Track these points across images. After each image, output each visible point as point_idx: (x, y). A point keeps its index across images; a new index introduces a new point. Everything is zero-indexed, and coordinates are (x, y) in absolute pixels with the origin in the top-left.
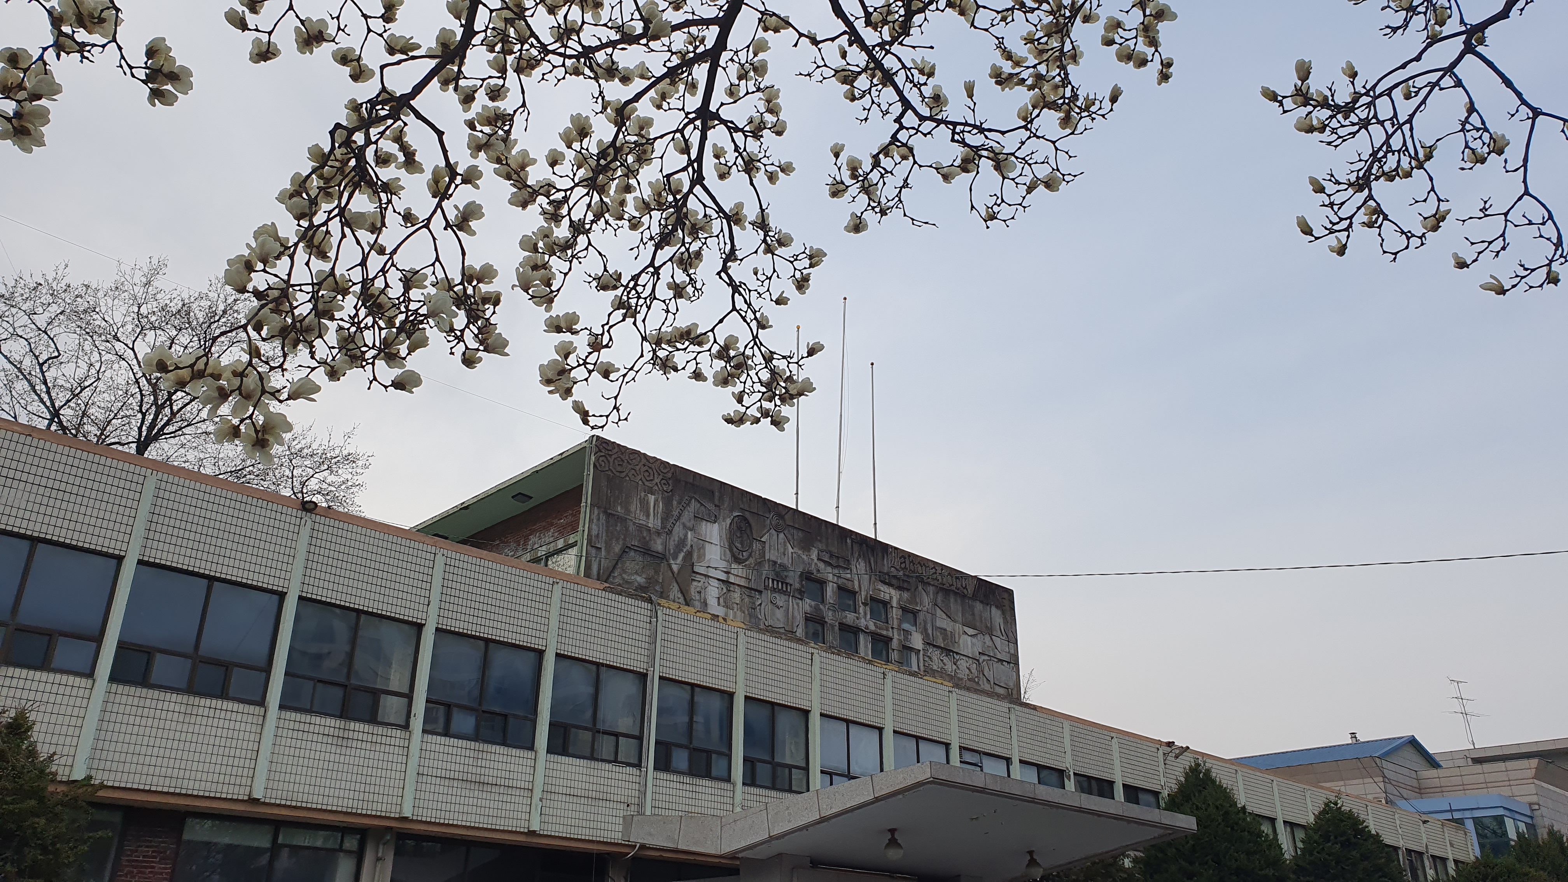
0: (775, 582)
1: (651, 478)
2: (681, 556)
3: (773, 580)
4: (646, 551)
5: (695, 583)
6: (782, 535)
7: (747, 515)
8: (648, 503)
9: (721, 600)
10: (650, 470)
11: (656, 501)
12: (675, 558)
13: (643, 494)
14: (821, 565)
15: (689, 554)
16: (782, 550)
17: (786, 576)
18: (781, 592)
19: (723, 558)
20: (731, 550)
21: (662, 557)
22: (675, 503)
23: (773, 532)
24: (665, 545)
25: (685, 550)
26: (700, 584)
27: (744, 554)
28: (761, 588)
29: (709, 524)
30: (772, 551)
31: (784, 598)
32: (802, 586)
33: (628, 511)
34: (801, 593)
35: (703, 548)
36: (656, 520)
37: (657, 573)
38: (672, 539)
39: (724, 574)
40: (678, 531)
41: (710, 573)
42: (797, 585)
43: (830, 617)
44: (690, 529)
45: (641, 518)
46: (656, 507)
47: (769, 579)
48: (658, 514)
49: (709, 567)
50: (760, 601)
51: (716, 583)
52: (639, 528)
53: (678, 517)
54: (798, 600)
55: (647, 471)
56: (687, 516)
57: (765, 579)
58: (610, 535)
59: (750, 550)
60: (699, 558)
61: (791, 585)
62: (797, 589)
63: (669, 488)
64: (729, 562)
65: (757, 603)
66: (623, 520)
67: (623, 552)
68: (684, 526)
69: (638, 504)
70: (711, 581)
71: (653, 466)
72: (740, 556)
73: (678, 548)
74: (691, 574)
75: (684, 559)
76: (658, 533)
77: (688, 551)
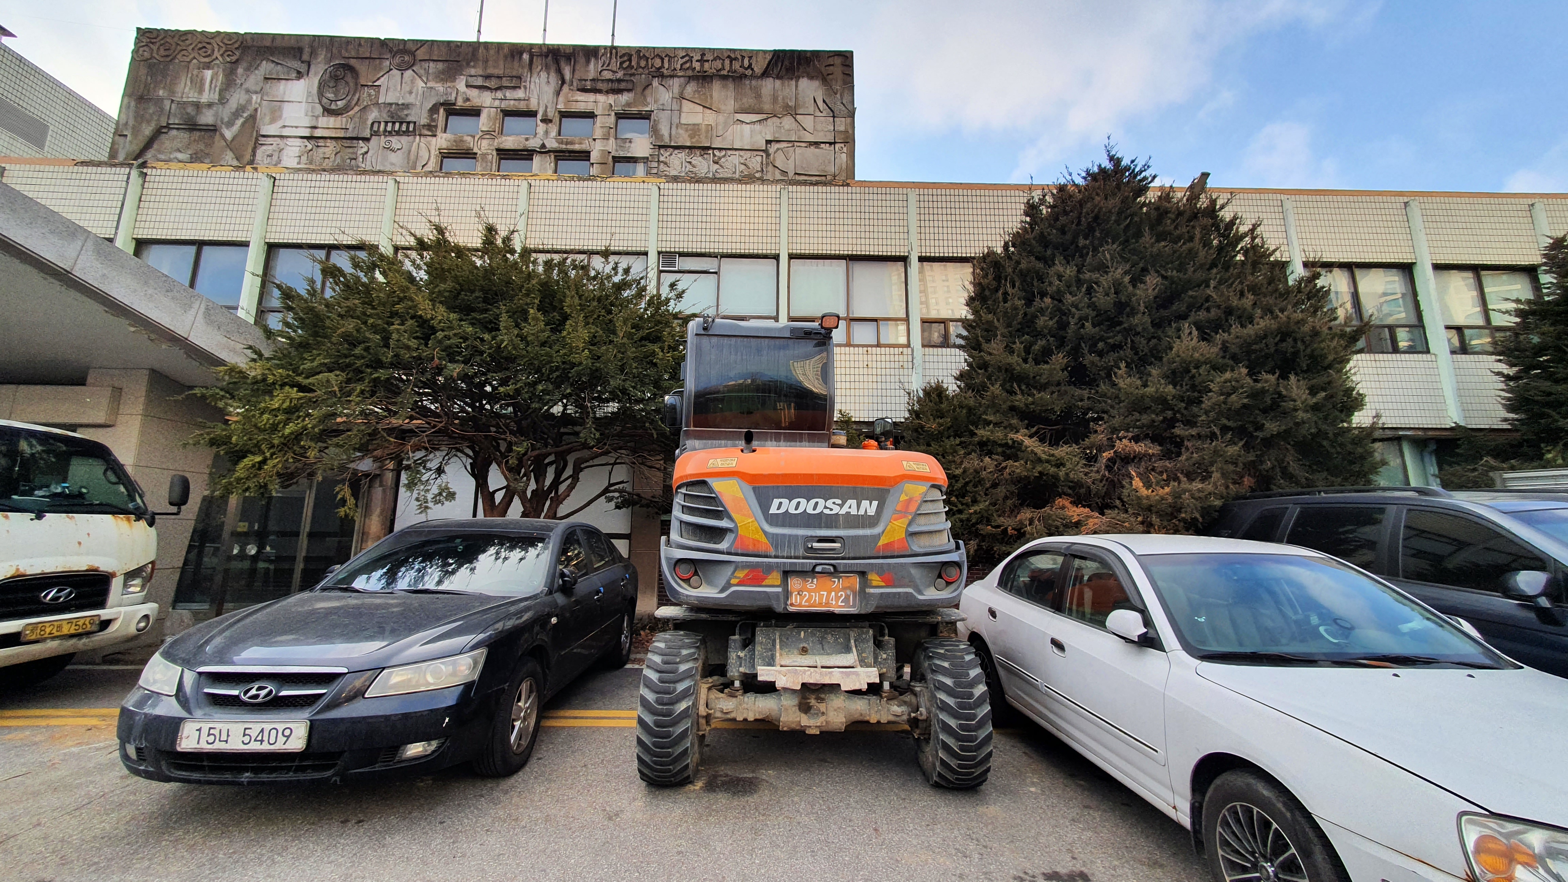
0: (390, 125)
2: (239, 122)
3: (386, 123)
4: (192, 126)
5: (264, 147)
6: (409, 73)
7: (352, 62)
8: (203, 79)
9: (304, 158)
10: (207, 46)
11: (215, 75)
12: (230, 124)
13: (195, 72)
14: (473, 93)
15: (253, 117)
16: (408, 89)
17: (407, 115)
18: (398, 133)
19: (310, 114)
20: (320, 103)
21: (212, 130)
22: (240, 71)
23: (395, 72)
24: (216, 115)
25: (245, 115)
26: (270, 147)
27: (339, 103)
28: (367, 133)
29: (290, 82)
30: (390, 93)
31: (404, 139)
32: (433, 120)
33: (172, 92)
34: (431, 128)
35: (280, 109)
36: (212, 95)
37: (209, 145)
38: (227, 106)
39: (309, 130)
40: (236, 98)
41: (286, 132)
42: (424, 121)
43: (484, 147)
44: (256, 93)
45: (192, 96)
46: (214, 82)
47: (380, 122)
48: (216, 86)
49: (284, 126)
50: (365, 149)
51: (298, 142)
52: (183, 105)
53: (242, 84)
54: (429, 138)
55: (204, 47)
56: (254, 80)
57: (373, 124)
58: (140, 118)
59: (348, 98)
60: (273, 120)
61: (415, 123)
62: (424, 126)
63: (234, 58)
64: (317, 117)
65: (360, 152)
66: (160, 100)
67: (159, 132)
68: (248, 91)
69: (189, 83)
70: (290, 142)
71: (212, 41)
72: (333, 107)
73: (236, 114)
74: (257, 139)
75: (243, 124)
76: (210, 105)
77: (250, 115)
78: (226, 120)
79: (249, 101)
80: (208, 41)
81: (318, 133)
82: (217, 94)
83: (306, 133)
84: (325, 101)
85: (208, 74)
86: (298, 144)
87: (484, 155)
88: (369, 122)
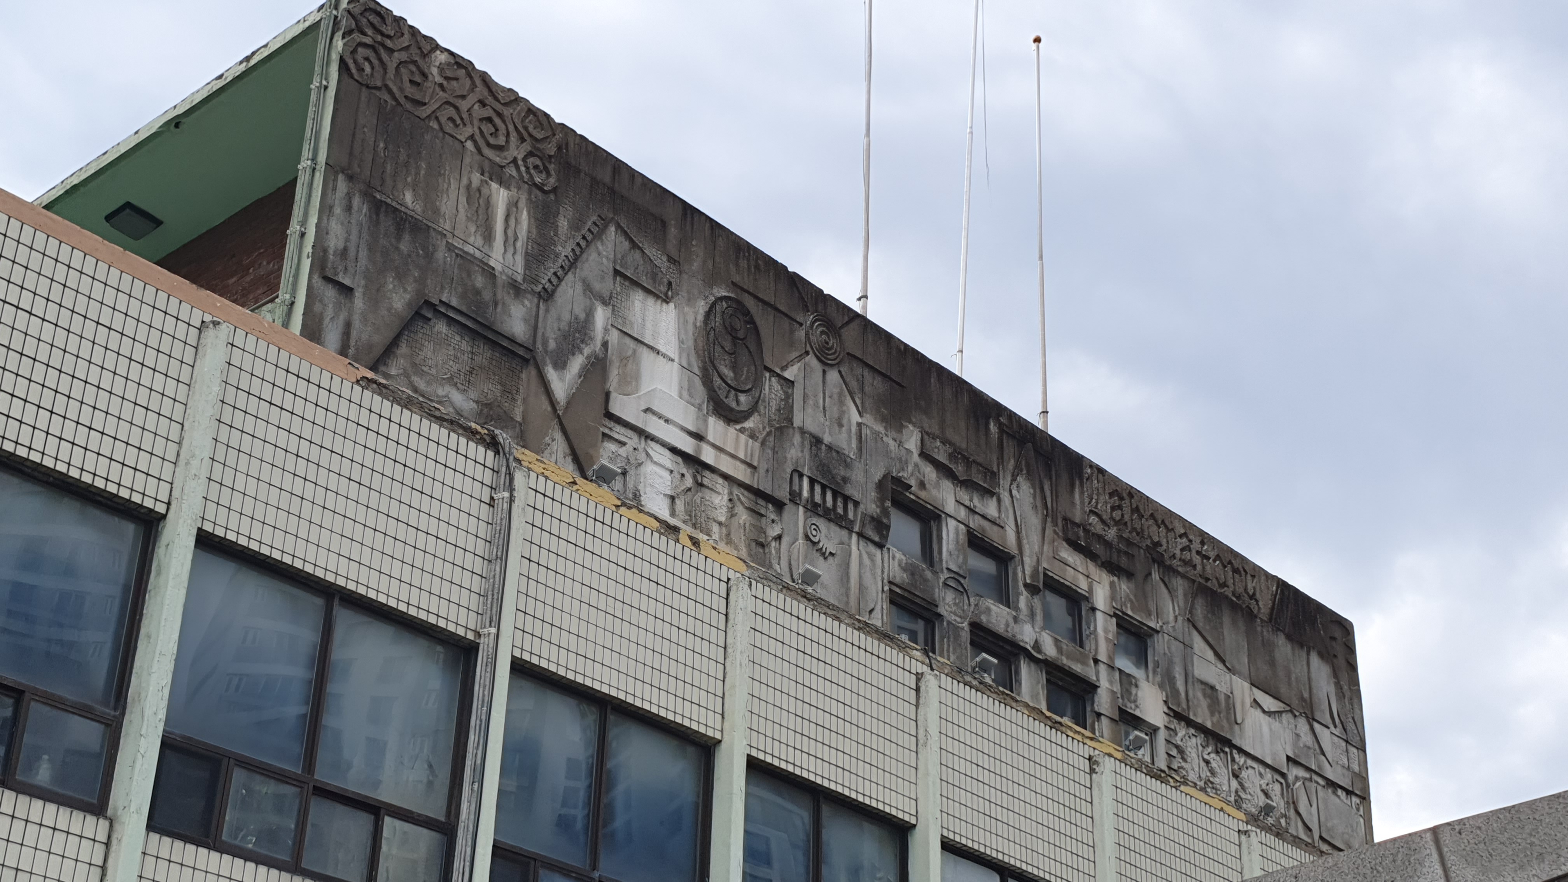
0: (817, 489)
1: (501, 141)
2: (576, 364)
3: (812, 482)
4: (482, 329)
5: (611, 447)
6: (833, 375)
7: (750, 302)
8: (488, 204)
9: (680, 506)
10: (497, 121)
11: (513, 205)
13: (476, 178)
14: (930, 472)
15: (599, 364)
16: (835, 412)
17: (844, 480)
18: (831, 515)
19: (687, 396)
20: (707, 381)
21: (524, 358)
22: (563, 224)
23: (812, 361)
24: (531, 324)
25: (587, 351)
26: (623, 451)
28: (782, 494)
29: (652, 300)
30: (810, 410)
31: (838, 533)
32: (883, 511)
34: (880, 530)
35: (638, 359)
36: (509, 255)
37: (509, 392)
38: (553, 313)
39: (689, 438)
40: (564, 296)
41: (655, 427)
42: (870, 507)
44: (605, 302)
45: (474, 243)
46: (512, 222)
47: (801, 475)
48: (516, 239)
49: (647, 411)
50: (777, 530)
51: (667, 458)
52: (460, 262)
53: (571, 262)
54: (876, 549)
55: (489, 120)
57: (793, 474)
58: (380, 258)
59: (753, 392)
60: (629, 385)
61: (856, 504)
62: (870, 518)
63: (550, 183)
64: (703, 413)
65: (771, 533)
67: (417, 314)
69: (463, 200)
70: (655, 452)
71: (507, 112)
72: (729, 401)
73: (571, 342)
74: (602, 419)
75: (582, 373)
77: (594, 354)
78: (552, 345)
79: (590, 314)
80: (498, 107)
81: (708, 456)
82: (520, 260)
83: (687, 445)
84: (718, 382)
85: (501, 197)
86: (669, 465)
88: (790, 471)
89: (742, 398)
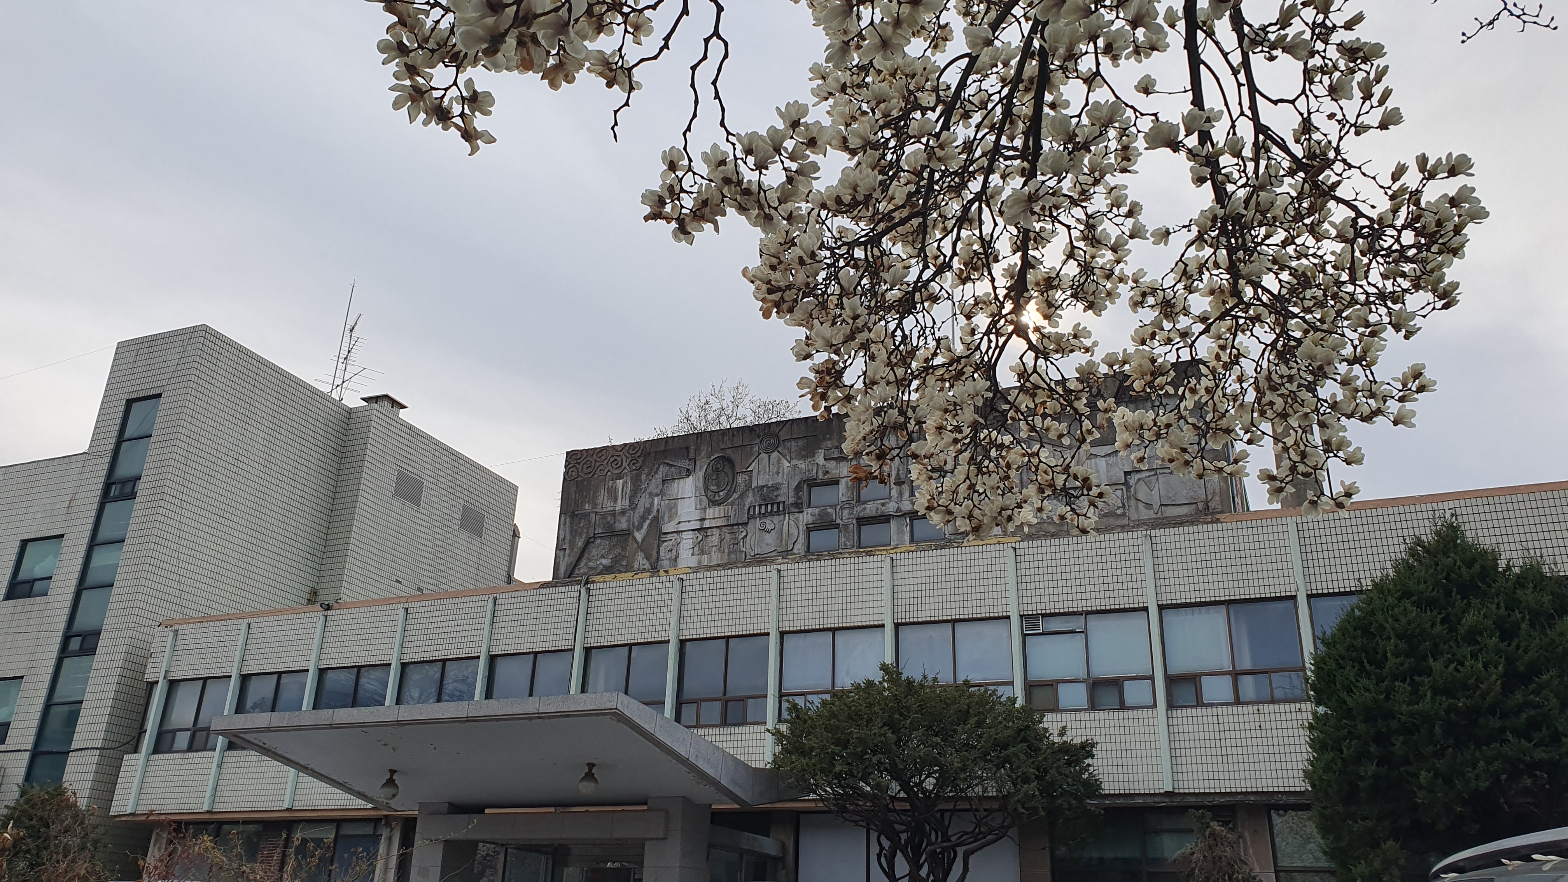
0: (763, 507)
1: (620, 464)
2: (646, 525)
3: (760, 506)
4: (611, 534)
5: (666, 544)
6: (775, 454)
7: (729, 452)
8: (616, 489)
9: (696, 554)
10: (618, 458)
11: (624, 483)
12: (639, 528)
13: (611, 483)
14: (831, 465)
15: (656, 519)
16: (775, 470)
17: (776, 496)
18: (772, 514)
19: (699, 506)
20: (706, 495)
21: (626, 534)
22: (644, 477)
23: (763, 456)
24: (628, 521)
25: (650, 517)
26: (670, 543)
28: (745, 518)
29: (681, 481)
30: (760, 477)
31: (776, 519)
32: (799, 498)
33: (595, 505)
34: (798, 506)
35: (676, 505)
36: (624, 501)
37: (624, 549)
38: (637, 512)
39: (698, 522)
40: (643, 502)
41: (682, 527)
42: (791, 500)
43: (846, 517)
44: (658, 495)
45: (609, 506)
46: (625, 489)
47: (755, 506)
48: (626, 494)
49: (679, 523)
50: (744, 534)
51: (690, 535)
52: (604, 516)
53: (646, 489)
54: (797, 515)
56: (655, 484)
57: (749, 508)
58: (574, 533)
59: (728, 488)
60: (671, 518)
61: (784, 502)
62: (792, 504)
63: (639, 464)
64: (705, 509)
65: (740, 537)
66: (586, 515)
67: (587, 543)
68: (651, 494)
69: (606, 494)
70: (685, 535)
72: (717, 498)
73: (643, 518)
74: (660, 537)
75: (650, 526)
76: (623, 512)
77: (654, 517)
78: (636, 524)
79: (652, 504)
80: (618, 453)
81: (707, 524)
82: (627, 500)
83: (697, 525)
84: (710, 493)
85: (620, 483)
86: (691, 537)
87: (846, 526)
88: (747, 509)
89: (721, 493)
